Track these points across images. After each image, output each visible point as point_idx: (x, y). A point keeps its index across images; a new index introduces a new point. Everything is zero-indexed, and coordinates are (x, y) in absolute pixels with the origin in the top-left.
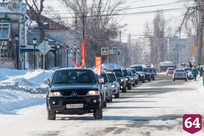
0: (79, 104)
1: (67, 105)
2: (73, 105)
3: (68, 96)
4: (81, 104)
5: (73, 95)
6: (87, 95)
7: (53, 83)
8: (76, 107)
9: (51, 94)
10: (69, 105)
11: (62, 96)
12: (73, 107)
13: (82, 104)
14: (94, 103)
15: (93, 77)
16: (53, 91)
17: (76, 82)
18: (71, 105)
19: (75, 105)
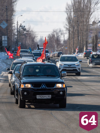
0: (47, 96)
1: (37, 96)
2: (42, 96)
3: (38, 87)
4: (49, 95)
5: (43, 87)
6: (54, 88)
7: (23, 75)
8: (45, 98)
9: (23, 85)
10: (39, 96)
11: (33, 88)
12: (42, 98)
13: (51, 96)
14: (60, 94)
15: (57, 71)
16: (24, 83)
17: (43, 75)
18: (41, 95)
19: (44, 96)
